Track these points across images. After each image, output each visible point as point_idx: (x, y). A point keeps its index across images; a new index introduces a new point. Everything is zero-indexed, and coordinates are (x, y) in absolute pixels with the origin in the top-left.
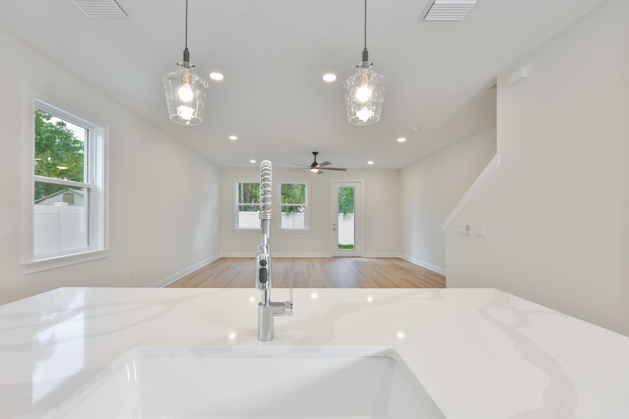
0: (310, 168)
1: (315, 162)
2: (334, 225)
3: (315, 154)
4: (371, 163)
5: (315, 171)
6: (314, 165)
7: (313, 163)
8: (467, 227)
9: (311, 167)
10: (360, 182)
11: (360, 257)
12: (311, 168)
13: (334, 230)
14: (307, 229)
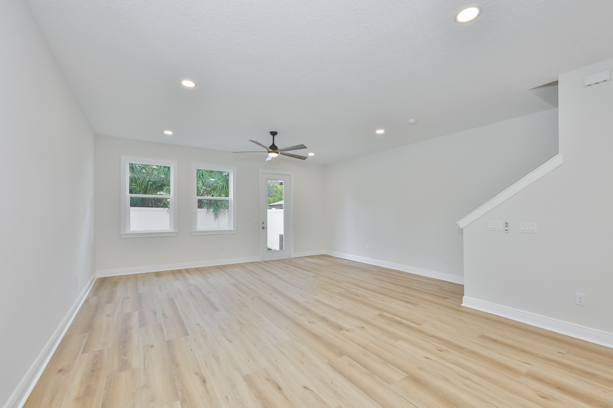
0: (267, 151)
1: (273, 144)
3: (273, 134)
6: (274, 148)
8: (507, 223)
9: (270, 149)
10: (290, 175)
11: (290, 258)
12: (270, 152)
13: (263, 229)
14: (232, 229)
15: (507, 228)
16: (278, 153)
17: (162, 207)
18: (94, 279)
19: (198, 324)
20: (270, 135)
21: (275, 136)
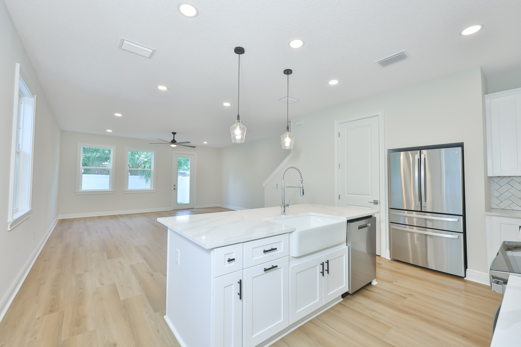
0: (169, 143)
1: (174, 139)
2: (175, 186)
3: (174, 133)
4: (205, 143)
5: (173, 146)
6: (174, 142)
7: (172, 140)
8: (277, 184)
9: (171, 142)
10: (194, 155)
11: (193, 208)
12: (171, 144)
13: (174, 189)
14: (153, 189)
15: (277, 187)
16: (176, 145)
17: (106, 174)
18: (57, 220)
19: (119, 262)
20: (172, 134)
21: (175, 135)
